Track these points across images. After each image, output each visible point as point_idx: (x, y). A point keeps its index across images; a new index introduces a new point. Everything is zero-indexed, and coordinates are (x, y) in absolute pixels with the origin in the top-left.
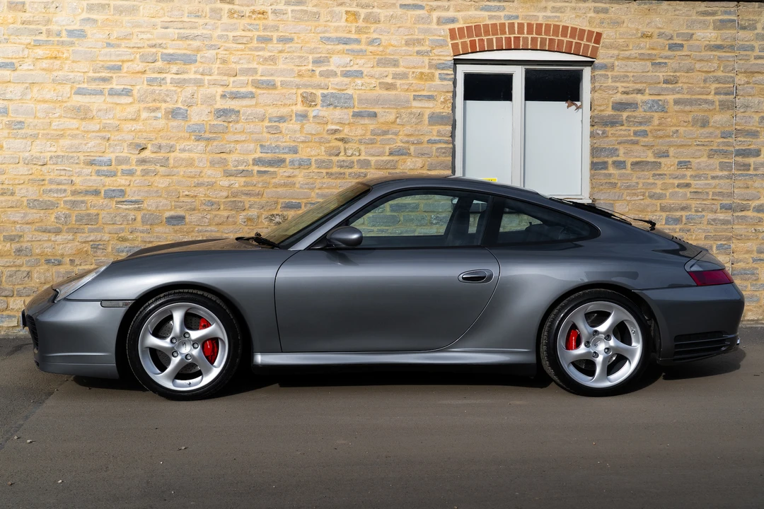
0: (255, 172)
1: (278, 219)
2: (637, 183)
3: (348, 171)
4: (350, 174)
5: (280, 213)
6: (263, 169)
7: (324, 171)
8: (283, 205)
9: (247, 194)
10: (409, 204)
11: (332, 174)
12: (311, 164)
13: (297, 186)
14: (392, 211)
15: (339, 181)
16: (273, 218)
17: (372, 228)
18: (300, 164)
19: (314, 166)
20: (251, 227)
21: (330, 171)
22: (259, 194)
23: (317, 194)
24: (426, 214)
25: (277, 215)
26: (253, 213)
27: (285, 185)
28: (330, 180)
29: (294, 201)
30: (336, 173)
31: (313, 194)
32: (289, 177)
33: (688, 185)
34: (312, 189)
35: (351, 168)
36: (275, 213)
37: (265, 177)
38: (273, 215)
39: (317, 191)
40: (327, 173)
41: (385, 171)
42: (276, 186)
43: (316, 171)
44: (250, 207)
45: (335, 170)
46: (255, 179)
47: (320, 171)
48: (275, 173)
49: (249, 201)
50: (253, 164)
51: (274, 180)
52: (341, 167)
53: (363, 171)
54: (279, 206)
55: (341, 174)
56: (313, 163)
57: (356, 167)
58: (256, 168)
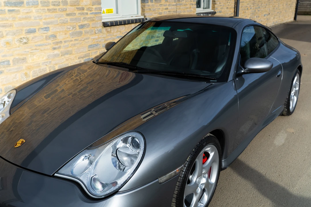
0: (7, 11)
1: (25, 41)
2: (156, 8)
3: (57, 7)
4: (59, 9)
5: (25, 37)
6: (11, 8)
7: (46, 8)
8: (27, 31)
9: (3, 26)
10: (86, 24)
11: (50, 10)
12: (38, 4)
13: (33, 18)
14: (80, 28)
15: (55, 14)
16: (22, 40)
17: (72, 39)
18: (33, 4)
19: (40, 5)
20: (9, 48)
21: (49, 8)
22: (11, 26)
23: (44, 22)
24: (93, 28)
25: (23, 38)
26: (9, 38)
27: (26, 18)
28: (50, 14)
29: (32, 28)
30: (52, 9)
31: (41, 23)
32: (27, 13)
33: (167, 9)
34: (41, 19)
35: (59, 6)
36: (22, 37)
37: (13, 14)
38: (21, 39)
39: (44, 21)
40: (48, 9)
41: (75, 7)
42: (20, 19)
43: (42, 8)
44: (7, 35)
45: (51, 7)
46: (8, 15)
47: (44, 8)
48: (18, 11)
49: (6, 31)
50: (5, 6)
51: (19, 16)
52: (54, 5)
53: (65, 7)
54: (24, 32)
55: (55, 9)
56: (40, 3)
57: (61, 5)
58: (7, 8)
